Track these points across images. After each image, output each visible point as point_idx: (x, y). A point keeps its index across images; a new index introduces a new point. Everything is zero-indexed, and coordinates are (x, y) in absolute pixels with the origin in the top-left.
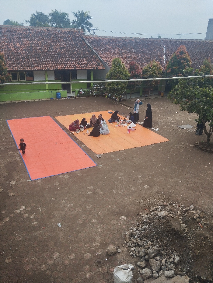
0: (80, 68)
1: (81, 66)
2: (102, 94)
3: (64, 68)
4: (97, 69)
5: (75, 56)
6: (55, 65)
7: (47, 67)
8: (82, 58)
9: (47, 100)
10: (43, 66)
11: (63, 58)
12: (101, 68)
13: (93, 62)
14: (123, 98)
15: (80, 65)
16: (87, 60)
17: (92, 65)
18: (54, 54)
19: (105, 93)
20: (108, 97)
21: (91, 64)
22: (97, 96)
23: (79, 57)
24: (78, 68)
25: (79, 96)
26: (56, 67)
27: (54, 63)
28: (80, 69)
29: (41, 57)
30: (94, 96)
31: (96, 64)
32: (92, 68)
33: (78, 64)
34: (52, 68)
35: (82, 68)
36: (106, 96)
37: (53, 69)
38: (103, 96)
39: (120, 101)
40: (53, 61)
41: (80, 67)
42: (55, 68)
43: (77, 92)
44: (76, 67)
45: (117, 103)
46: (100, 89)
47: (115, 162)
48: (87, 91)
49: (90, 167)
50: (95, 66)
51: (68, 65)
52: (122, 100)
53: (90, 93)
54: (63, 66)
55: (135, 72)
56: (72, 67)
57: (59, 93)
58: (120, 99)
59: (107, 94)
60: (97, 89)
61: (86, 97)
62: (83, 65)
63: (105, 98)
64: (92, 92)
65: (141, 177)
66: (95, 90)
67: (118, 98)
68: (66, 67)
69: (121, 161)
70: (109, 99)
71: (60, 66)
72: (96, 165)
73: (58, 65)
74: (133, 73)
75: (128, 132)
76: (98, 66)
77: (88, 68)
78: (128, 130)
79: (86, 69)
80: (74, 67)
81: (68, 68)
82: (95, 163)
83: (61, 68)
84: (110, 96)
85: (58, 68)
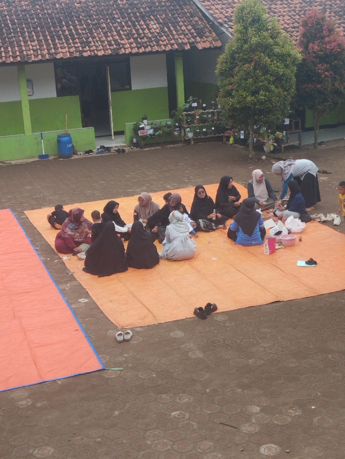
0: (132, 48)
1: (137, 43)
2: (216, 131)
3: (79, 51)
4: (193, 47)
5: (122, 14)
6: (48, 45)
7: (21, 52)
8: (143, 17)
9: (27, 164)
10: (7, 52)
11: (80, 21)
12: (207, 45)
13: (181, 26)
14: (288, 139)
15: (136, 39)
16: (159, 23)
17: (176, 37)
18: (50, 11)
19: (227, 129)
20: (237, 141)
21: (173, 35)
22: (197, 140)
23: (135, 14)
24: (125, 49)
25: (136, 145)
26: (53, 51)
27: (46, 40)
28: (135, 51)
29: (7, 25)
30: (188, 142)
31: (192, 34)
32: (176, 46)
33: (129, 35)
34: (36, 56)
35: (142, 50)
36: (231, 140)
37: (40, 57)
38: (220, 139)
39: (276, 150)
40: (43, 33)
41: (134, 45)
42: (49, 54)
43: (129, 132)
44: (121, 46)
45: (264, 157)
46: (210, 116)
47: (178, 355)
48: (165, 126)
49: (77, 374)
50: (188, 39)
51: (94, 42)
52: (283, 146)
53: (176, 131)
54: (75, 47)
55: (323, 44)
56: (108, 47)
57: (65, 139)
58: (276, 145)
59: (234, 132)
60: (198, 117)
61: (161, 146)
62: (145, 38)
63: (227, 144)
64: (180, 127)
65: (262, 411)
66: (192, 122)
67: (268, 141)
68: (87, 48)
69: (204, 352)
70: (239, 146)
71: (67, 48)
72: (101, 368)
73: (60, 44)
74: (316, 47)
75: (268, 249)
76: (198, 39)
77: (164, 48)
78: (266, 242)
79: (154, 50)
80: (112, 47)
81: (90, 51)
82: (99, 359)
83: (70, 52)
84: (242, 137)
85: (58, 55)
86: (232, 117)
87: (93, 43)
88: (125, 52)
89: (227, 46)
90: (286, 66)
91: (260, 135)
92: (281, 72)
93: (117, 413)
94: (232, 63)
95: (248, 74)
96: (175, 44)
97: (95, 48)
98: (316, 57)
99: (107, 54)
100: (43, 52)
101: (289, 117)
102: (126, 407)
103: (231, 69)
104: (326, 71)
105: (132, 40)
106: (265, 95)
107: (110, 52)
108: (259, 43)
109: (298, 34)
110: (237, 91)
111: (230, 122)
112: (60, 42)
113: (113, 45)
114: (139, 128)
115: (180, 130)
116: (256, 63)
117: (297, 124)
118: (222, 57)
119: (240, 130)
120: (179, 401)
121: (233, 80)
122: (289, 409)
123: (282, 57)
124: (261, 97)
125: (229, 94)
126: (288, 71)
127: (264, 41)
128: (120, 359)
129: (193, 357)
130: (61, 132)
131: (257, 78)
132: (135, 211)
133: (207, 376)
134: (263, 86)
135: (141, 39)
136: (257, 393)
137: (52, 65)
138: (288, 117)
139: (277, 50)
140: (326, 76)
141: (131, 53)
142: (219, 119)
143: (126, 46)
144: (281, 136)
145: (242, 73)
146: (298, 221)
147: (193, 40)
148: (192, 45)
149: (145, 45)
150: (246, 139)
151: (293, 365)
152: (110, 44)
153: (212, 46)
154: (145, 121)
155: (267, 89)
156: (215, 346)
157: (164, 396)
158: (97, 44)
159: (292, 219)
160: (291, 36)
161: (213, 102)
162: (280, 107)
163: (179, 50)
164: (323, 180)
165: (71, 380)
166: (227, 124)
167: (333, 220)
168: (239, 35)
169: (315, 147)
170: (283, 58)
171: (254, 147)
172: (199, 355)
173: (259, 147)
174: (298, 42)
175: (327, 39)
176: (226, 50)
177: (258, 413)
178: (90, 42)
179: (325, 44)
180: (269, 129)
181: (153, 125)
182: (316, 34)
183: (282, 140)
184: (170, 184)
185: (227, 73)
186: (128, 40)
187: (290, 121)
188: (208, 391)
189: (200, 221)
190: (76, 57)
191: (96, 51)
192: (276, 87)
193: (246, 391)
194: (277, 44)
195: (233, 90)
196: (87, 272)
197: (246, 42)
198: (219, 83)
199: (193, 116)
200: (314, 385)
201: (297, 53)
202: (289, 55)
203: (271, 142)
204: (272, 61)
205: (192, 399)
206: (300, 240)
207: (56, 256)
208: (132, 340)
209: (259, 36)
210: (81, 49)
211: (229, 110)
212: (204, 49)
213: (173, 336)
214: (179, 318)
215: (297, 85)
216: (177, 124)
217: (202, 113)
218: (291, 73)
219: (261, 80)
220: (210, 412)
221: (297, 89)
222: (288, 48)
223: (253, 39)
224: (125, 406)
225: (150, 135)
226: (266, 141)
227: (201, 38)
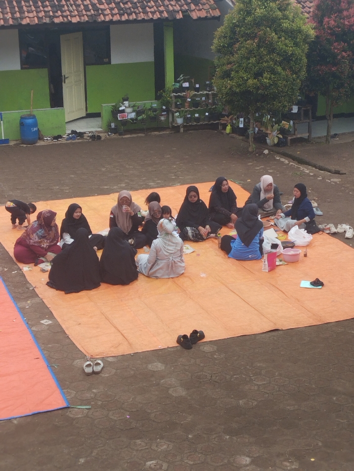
0: (113, 15)
1: (120, 9)
2: (211, 117)
3: (50, 17)
4: (187, 16)
6: (12, 8)
12: (203, 14)
14: (295, 130)
15: (118, 4)
17: (167, 3)
19: (223, 116)
20: (235, 130)
21: (163, 1)
22: (187, 128)
24: (105, 15)
25: (115, 131)
26: (18, 15)
27: (10, 2)
28: (116, 18)
30: (176, 129)
32: (165, 15)
35: (125, 18)
36: (228, 128)
37: (2, 22)
38: (214, 127)
39: (281, 144)
41: (116, 11)
42: (13, 18)
43: (106, 115)
44: (100, 12)
45: (266, 152)
46: (203, 99)
47: (157, 393)
48: (150, 109)
49: (36, 412)
50: (181, 6)
51: (68, 6)
52: (289, 138)
53: (162, 115)
54: (45, 12)
55: (340, 19)
56: (84, 12)
57: (30, 121)
58: (281, 136)
59: (231, 119)
60: (190, 100)
61: (144, 133)
62: (129, 3)
63: (223, 133)
64: (168, 111)
65: (252, 462)
66: (182, 105)
67: (272, 131)
68: (59, 13)
69: (188, 389)
70: (237, 136)
71: (35, 12)
72: (64, 405)
73: (26, 6)
74: (332, 23)
75: (267, 266)
76: (193, 7)
77: (150, 16)
78: (266, 256)
79: (139, 19)
80: (89, 13)
81: (63, 16)
82: (64, 394)
83: (38, 18)
84: (241, 126)
85: (24, 20)
86: (229, 102)
87: (66, 8)
88: (105, 19)
89: (227, 17)
90: (296, 44)
91: (262, 124)
92: (290, 50)
93: (82, 461)
94: (231, 38)
95: (250, 52)
96: (165, 12)
97: (68, 13)
98: (331, 34)
99: (82, 21)
100: (6, 16)
101: (298, 103)
102: (94, 454)
103: (231, 45)
104: (343, 51)
105: (113, 5)
106: (270, 78)
107: (87, 19)
108: (265, 16)
109: (312, 4)
110: (237, 72)
111: (228, 108)
112: (27, 4)
113: (90, 11)
114: (119, 110)
115: (168, 114)
116: (260, 39)
117: (306, 114)
118: (220, 30)
119: (238, 118)
120: (156, 449)
121: (232, 59)
122: (285, 461)
123: (291, 32)
124: (265, 81)
125: (227, 75)
126: (298, 51)
127: (271, 13)
128: (88, 395)
129: (174, 395)
130: (25, 112)
131: (261, 57)
132: (112, 213)
133: (190, 418)
134: (268, 67)
135: (124, 4)
136: (247, 440)
137: (16, 31)
138: (296, 104)
139: (286, 25)
140: (343, 57)
141: (111, 22)
142: (214, 103)
143: (106, 12)
144: (287, 127)
145: (243, 51)
146: (303, 232)
147: (186, 7)
148: (185, 14)
149: (129, 11)
150: (246, 129)
151: (291, 408)
152: (87, 10)
153: (209, 15)
154: (126, 103)
155: (273, 72)
156: (200, 382)
157: (139, 442)
158: (71, 8)
159: (297, 230)
160: (304, 7)
161: (207, 82)
162: (287, 92)
163: (170, 19)
164: (335, 183)
165: (29, 419)
166: (223, 109)
167: (345, 232)
168: (242, 5)
169: (327, 140)
170: (293, 34)
171: (254, 138)
172: (181, 392)
173: (261, 139)
174: (311, 14)
175: (345, 13)
176: (226, 23)
177: (247, 466)
178: (63, 6)
179: (344, 19)
180: (273, 118)
181: (136, 108)
182: (332, 7)
183: (288, 131)
184: (154, 181)
185: (227, 49)
186: (108, 4)
187: (299, 109)
188: (190, 436)
189: (188, 228)
190: (45, 23)
191: (69, 17)
192: (284, 69)
193: (235, 438)
194: (286, 17)
195: (232, 70)
196: (52, 287)
197: (249, 13)
198: (216, 61)
199: (184, 99)
200: (314, 432)
201: (310, 29)
202: (300, 31)
203: (275, 133)
204: (279, 38)
205: (171, 447)
206: (305, 255)
207: (16, 266)
208: (102, 372)
209: (266, 7)
210: (51, 13)
211: (227, 93)
212: (200, 19)
213: (151, 369)
214: (160, 347)
215: (308, 66)
216: (164, 107)
217: (195, 95)
218: (301, 52)
219: (265, 59)
220: (192, 463)
221: (308, 71)
222: (299, 23)
223: (258, 10)
224: (92, 452)
225: (132, 119)
226: (269, 132)
227: (196, 5)
